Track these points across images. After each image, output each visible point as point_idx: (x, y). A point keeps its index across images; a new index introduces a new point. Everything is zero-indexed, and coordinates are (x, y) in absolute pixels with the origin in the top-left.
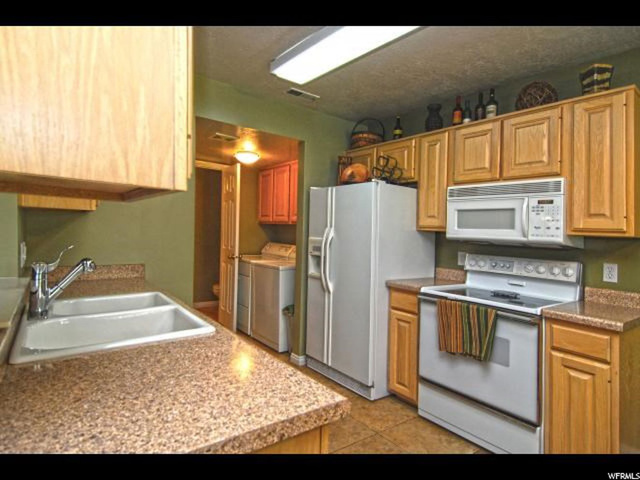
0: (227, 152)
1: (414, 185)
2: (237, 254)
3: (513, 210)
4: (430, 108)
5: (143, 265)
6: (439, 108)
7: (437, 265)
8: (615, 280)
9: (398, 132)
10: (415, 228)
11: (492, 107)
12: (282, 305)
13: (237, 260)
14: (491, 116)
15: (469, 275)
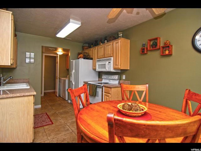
0: (55, 52)
1: (92, 59)
2: (58, 77)
3: (105, 64)
4: (95, 41)
5: (29, 79)
6: (97, 41)
7: (99, 78)
8: (125, 79)
9: (92, 46)
10: (92, 69)
11: (106, 41)
12: (66, 89)
13: (58, 79)
14: (106, 43)
15: (103, 79)
